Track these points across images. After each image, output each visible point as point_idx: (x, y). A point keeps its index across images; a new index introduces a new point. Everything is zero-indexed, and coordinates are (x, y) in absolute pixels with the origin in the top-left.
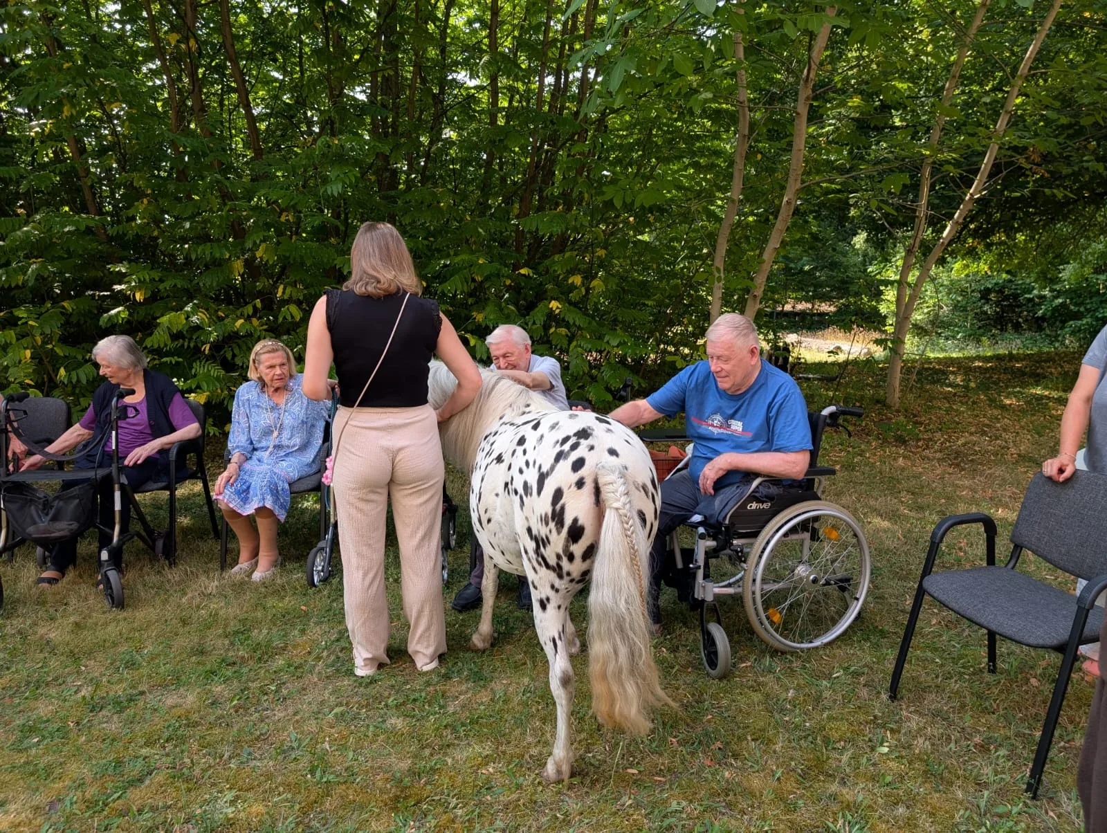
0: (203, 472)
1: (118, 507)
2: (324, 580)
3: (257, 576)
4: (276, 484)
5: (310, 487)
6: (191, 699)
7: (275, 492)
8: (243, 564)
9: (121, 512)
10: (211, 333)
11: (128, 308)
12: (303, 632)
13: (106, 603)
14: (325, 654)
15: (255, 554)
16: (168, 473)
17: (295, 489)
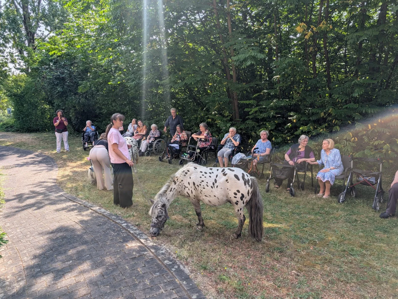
0: (312, 170)
1: (295, 174)
2: (343, 202)
3: (324, 197)
4: (332, 175)
5: (341, 178)
6: (313, 217)
7: (331, 177)
8: (320, 194)
9: (295, 176)
10: (313, 133)
11: (291, 124)
12: (337, 211)
13: (290, 195)
14: (343, 217)
15: (324, 192)
16: (305, 168)
17: (337, 178)
